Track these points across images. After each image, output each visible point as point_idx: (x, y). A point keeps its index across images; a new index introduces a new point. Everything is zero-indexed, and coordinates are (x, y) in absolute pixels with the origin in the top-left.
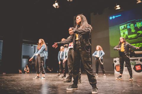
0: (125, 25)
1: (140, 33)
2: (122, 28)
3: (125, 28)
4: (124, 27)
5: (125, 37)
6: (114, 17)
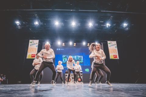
0: (66, 56)
3: (65, 57)
6: (59, 49)
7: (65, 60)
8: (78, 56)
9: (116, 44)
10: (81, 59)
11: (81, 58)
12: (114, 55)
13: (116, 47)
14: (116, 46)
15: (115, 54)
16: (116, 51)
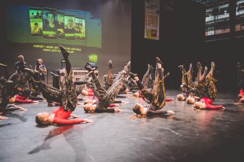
1: (60, 32)
2: (33, 13)
4: (38, 13)
5: (38, 32)
7: (36, 24)
8: (73, 18)
9: (159, 6)
10: (80, 26)
11: (82, 25)
12: (152, 30)
13: (157, 12)
14: (158, 9)
15: (154, 28)
16: (157, 21)
